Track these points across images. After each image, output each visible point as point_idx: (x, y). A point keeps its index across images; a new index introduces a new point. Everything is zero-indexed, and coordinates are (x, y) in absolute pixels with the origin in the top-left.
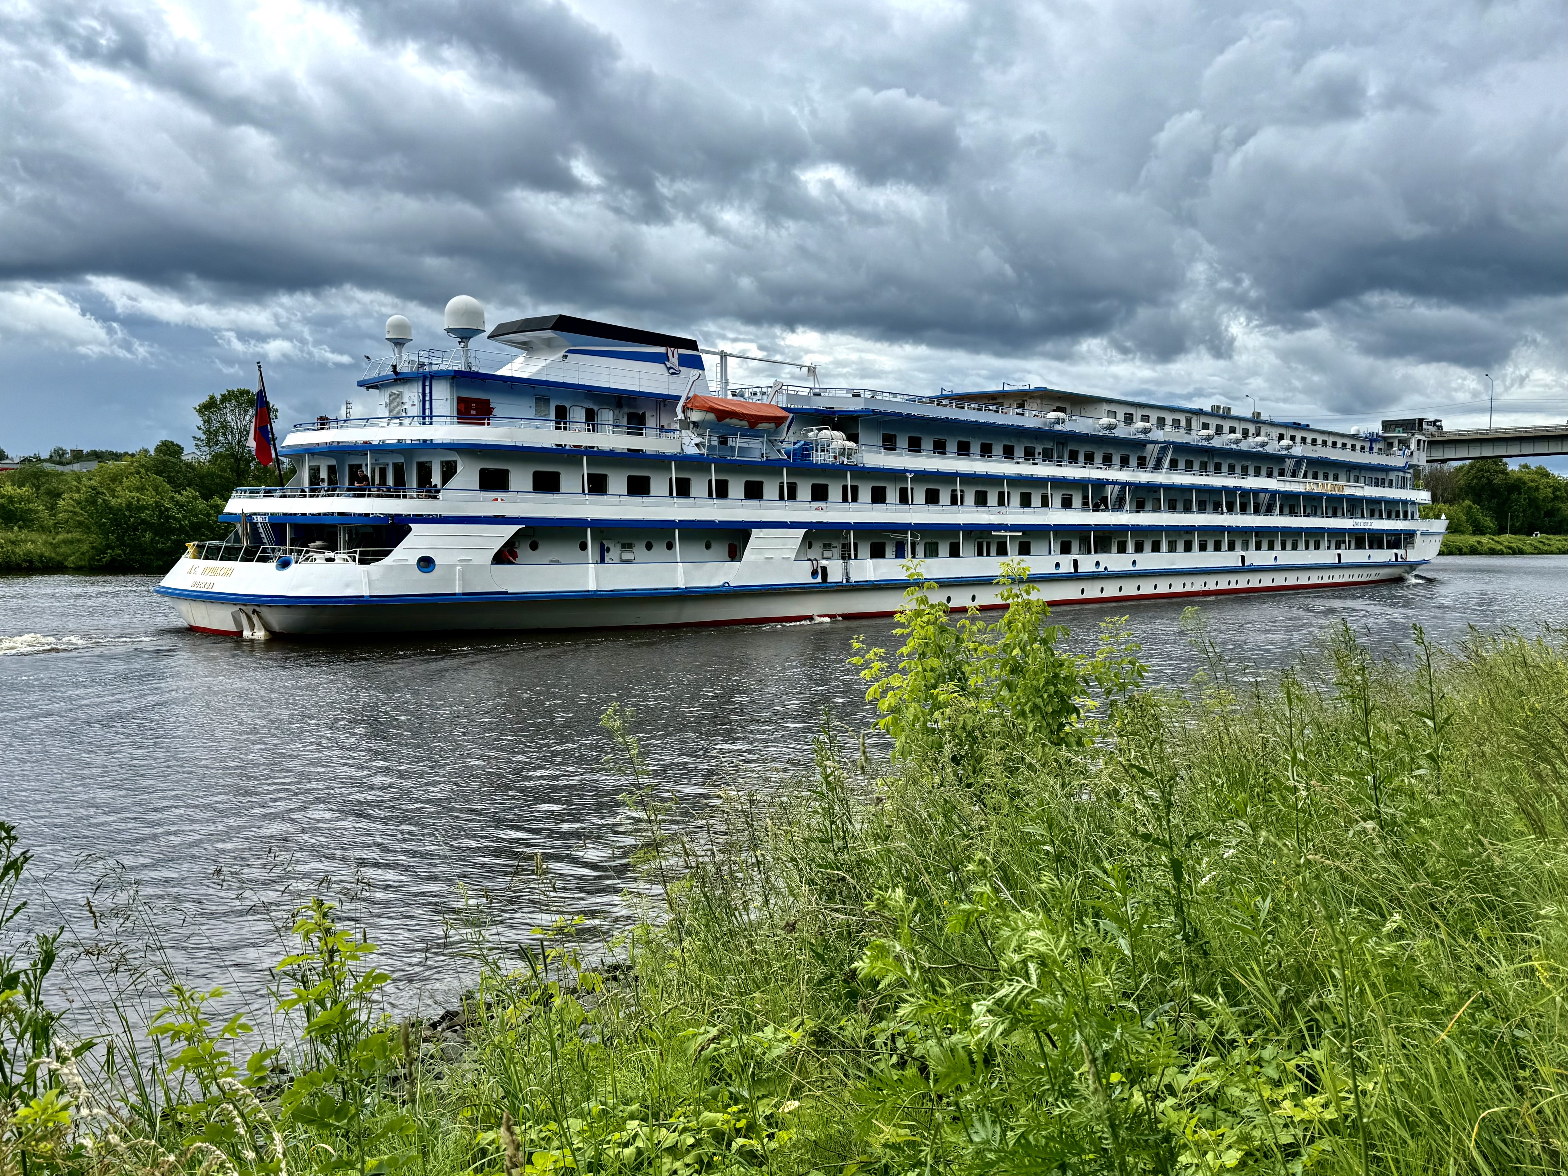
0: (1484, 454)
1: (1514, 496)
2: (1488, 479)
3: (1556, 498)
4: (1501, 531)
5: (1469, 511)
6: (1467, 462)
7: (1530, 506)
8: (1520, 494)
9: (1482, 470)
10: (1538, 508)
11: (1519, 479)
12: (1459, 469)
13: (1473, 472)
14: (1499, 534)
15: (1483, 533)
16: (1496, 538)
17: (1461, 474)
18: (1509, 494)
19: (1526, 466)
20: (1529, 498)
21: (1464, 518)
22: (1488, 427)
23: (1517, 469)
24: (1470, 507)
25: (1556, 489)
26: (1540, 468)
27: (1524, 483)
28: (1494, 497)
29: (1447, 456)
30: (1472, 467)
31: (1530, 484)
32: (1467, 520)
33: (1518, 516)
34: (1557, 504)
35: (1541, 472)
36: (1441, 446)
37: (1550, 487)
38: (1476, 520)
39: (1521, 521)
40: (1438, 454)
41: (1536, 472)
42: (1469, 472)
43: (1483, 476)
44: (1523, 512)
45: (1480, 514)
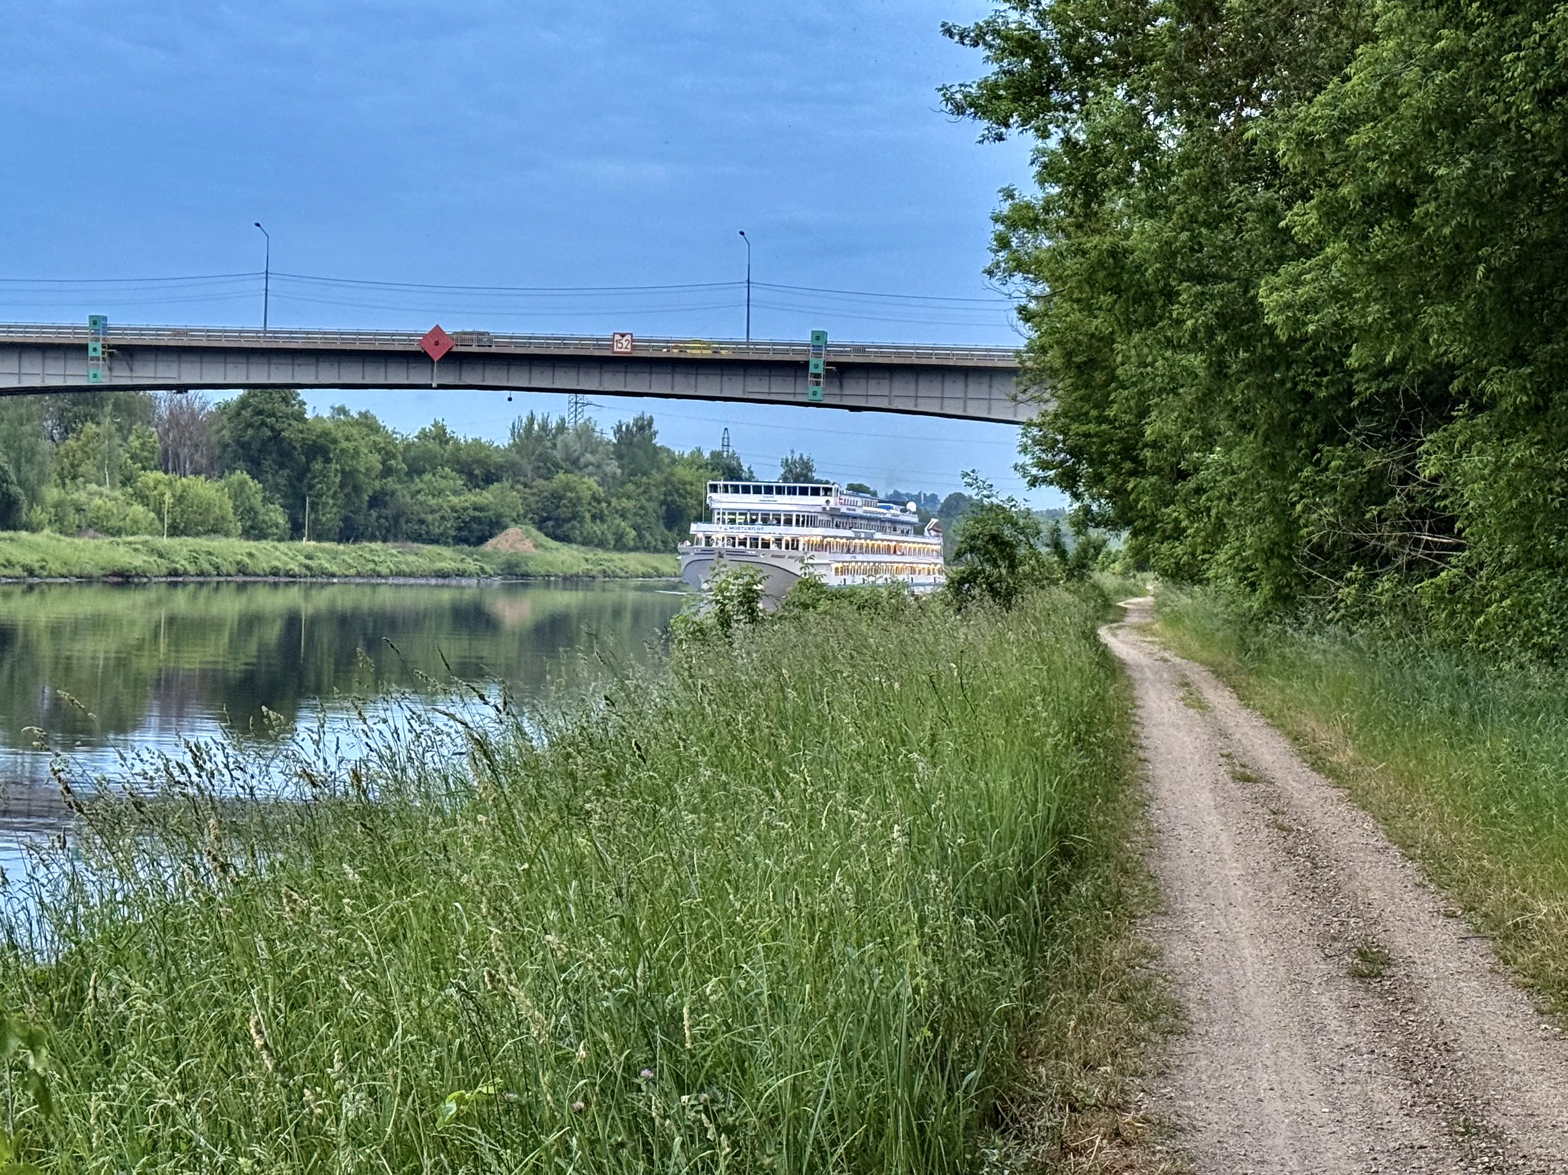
1: (317, 466)
2: (272, 429)
3: (387, 471)
4: (296, 531)
5: (238, 493)
6: (236, 394)
7: (342, 485)
8: (328, 461)
9: (261, 412)
10: (357, 489)
11: (325, 434)
12: (224, 408)
13: (246, 413)
14: (292, 539)
15: (262, 535)
16: (282, 546)
17: (224, 418)
18: (308, 463)
19: (342, 410)
20: (343, 471)
21: (229, 505)
22: (260, 326)
23: (326, 414)
24: (242, 484)
25: (390, 455)
26: (364, 415)
27: (335, 441)
28: (282, 466)
29: (187, 379)
30: (243, 404)
31: (344, 444)
32: (236, 508)
33: (325, 504)
34: (391, 483)
35: (367, 423)
36: (175, 358)
37: (379, 451)
38: (252, 509)
39: (331, 515)
40: (169, 372)
41: (357, 423)
42: (238, 414)
43: (263, 423)
44: (334, 497)
45: (259, 497)
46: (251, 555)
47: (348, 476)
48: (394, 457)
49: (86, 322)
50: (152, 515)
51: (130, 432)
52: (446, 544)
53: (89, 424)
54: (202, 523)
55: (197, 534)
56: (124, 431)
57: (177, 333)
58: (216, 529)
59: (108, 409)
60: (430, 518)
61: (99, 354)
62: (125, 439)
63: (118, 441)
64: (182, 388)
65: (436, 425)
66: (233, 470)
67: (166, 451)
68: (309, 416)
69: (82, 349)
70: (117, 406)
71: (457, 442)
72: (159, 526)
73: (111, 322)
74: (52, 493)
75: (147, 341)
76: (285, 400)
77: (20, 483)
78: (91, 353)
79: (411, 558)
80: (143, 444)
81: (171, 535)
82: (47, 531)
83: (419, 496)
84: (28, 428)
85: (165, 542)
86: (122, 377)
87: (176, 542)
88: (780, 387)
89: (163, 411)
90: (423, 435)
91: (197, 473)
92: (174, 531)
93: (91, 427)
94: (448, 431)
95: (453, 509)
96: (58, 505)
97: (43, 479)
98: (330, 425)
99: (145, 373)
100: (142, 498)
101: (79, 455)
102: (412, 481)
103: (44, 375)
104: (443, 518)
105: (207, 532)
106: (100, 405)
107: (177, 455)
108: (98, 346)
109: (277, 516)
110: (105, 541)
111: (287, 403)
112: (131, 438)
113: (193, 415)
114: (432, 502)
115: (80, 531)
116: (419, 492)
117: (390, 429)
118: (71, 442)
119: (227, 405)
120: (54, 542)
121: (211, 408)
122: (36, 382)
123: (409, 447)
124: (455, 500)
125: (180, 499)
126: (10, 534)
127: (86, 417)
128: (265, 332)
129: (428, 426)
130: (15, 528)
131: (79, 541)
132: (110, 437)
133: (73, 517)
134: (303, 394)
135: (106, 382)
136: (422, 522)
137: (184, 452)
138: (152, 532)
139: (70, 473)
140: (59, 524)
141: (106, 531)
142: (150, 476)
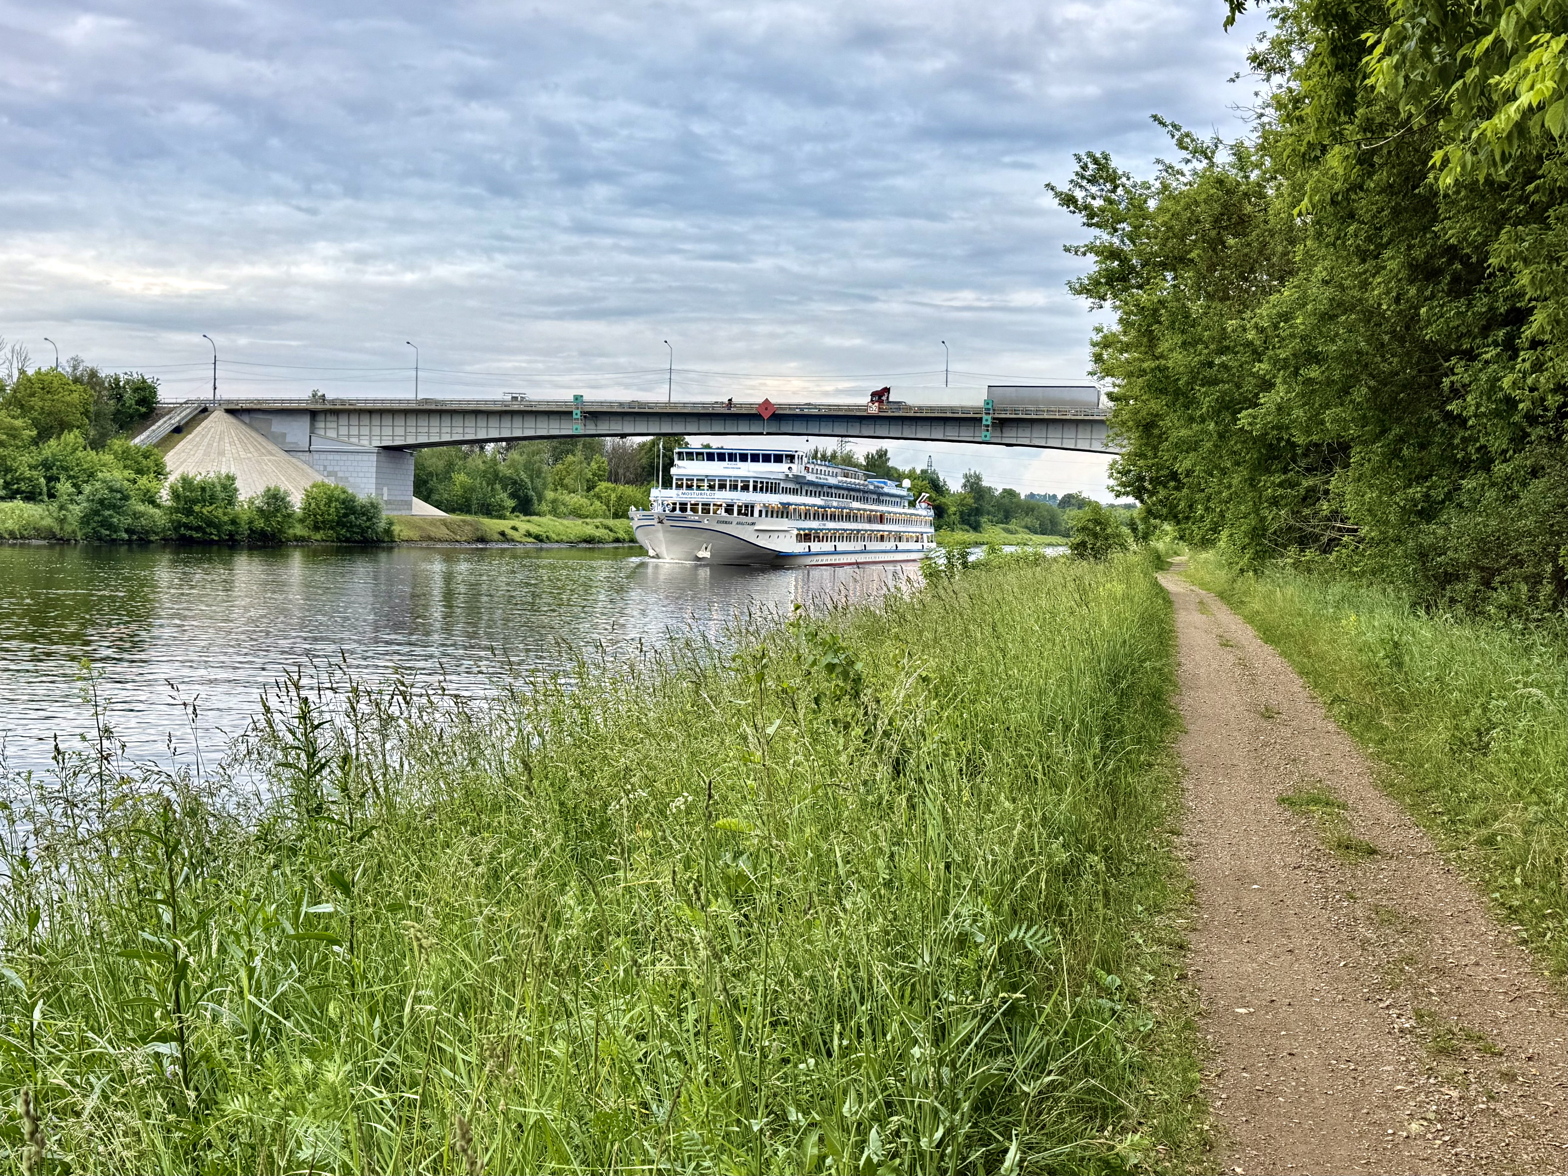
0: (663, 431)
6: (650, 438)
12: (642, 446)
17: (643, 452)
22: (666, 400)
29: (627, 431)
30: (654, 444)
36: (620, 418)
40: (617, 428)
42: (651, 449)
49: (572, 398)
50: (604, 507)
51: (592, 460)
53: (569, 455)
56: (588, 459)
59: (580, 447)
61: (579, 416)
62: (589, 464)
63: (585, 465)
64: (623, 436)
67: (611, 471)
69: (571, 413)
70: (586, 445)
72: (608, 513)
73: (585, 398)
74: (550, 495)
75: (605, 409)
77: (534, 489)
78: (575, 416)
80: (599, 467)
81: (615, 518)
82: (548, 516)
84: (537, 458)
85: (611, 522)
86: (591, 429)
87: (618, 522)
88: (966, 434)
89: (609, 448)
91: (627, 482)
92: (616, 516)
93: (570, 458)
96: (554, 501)
97: (545, 486)
99: (603, 427)
100: (599, 497)
101: (564, 473)
103: (548, 429)
106: (576, 445)
107: (617, 474)
108: (579, 412)
110: (579, 522)
112: (592, 464)
113: (626, 451)
115: (564, 516)
118: (559, 466)
119: (644, 444)
120: (552, 523)
121: (634, 447)
122: (544, 433)
125: (620, 498)
126: (528, 518)
127: (568, 452)
128: (669, 403)
130: (531, 515)
131: (565, 522)
132: (581, 463)
133: (562, 509)
134: (688, 438)
135: (582, 432)
137: (621, 471)
138: (605, 516)
139: (559, 484)
140: (554, 512)
141: (580, 516)
142: (603, 485)
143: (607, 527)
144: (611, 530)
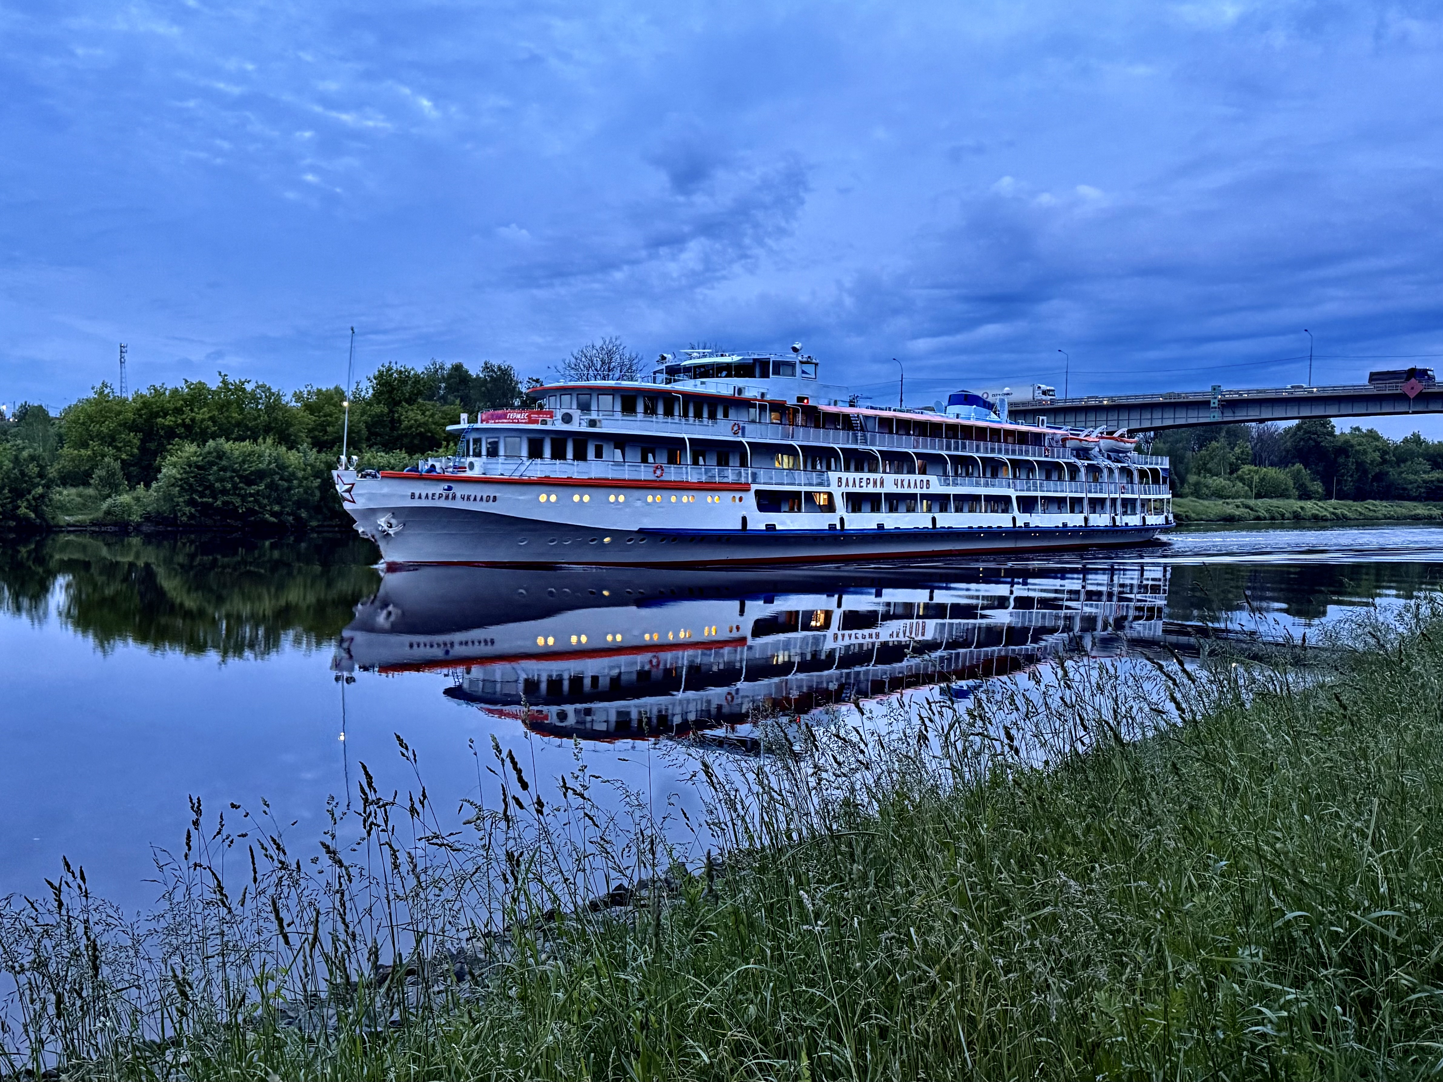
0: (1307, 415)
1: (1341, 460)
2: (1315, 440)
3: (1384, 461)
4: (1328, 496)
5: (1296, 476)
7: (1358, 470)
8: (1348, 457)
9: (1309, 432)
10: (1365, 472)
11: (1347, 442)
12: (1287, 431)
14: (1326, 499)
15: (1309, 498)
16: (1320, 503)
17: (1289, 435)
18: (1337, 457)
19: (1357, 429)
20: (1357, 462)
21: (1291, 483)
22: (1307, 385)
23: (1347, 431)
24: (1299, 470)
25: (1386, 453)
27: (1352, 446)
28: (1321, 461)
29: (1264, 416)
31: (1358, 448)
32: (1295, 484)
33: (1346, 481)
34: (1386, 468)
35: (1372, 435)
36: (1258, 405)
37: (1379, 450)
38: (1303, 484)
39: (1349, 486)
40: (1254, 413)
41: (1366, 435)
42: (1295, 434)
43: (1310, 438)
44: (1351, 476)
45: (1308, 478)
46: (1302, 508)
47: (1360, 466)
48: (1388, 453)
49: (1210, 390)
50: (1246, 488)
51: (1235, 445)
52: (1420, 501)
53: (1213, 442)
54: (1275, 492)
55: (1272, 498)
56: (1232, 445)
57: (1259, 392)
58: (1284, 494)
59: (1223, 434)
60: (1410, 487)
61: (1216, 405)
62: (1232, 449)
63: (1228, 450)
64: (1262, 421)
65: (1414, 434)
66: (1294, 464)
67: (1255, 455)
68: (1337, 432)
69: (1208, 402)
70: (1227, 432)
71: (1427, 443)
72: (1250, 493)
73: (1223, 389)
74: (1192, 478)
76: (1324, 425)
77: (1176, 474)
78: (1212, 405)
79: (1398, 509)
80: (1242, 452)
81: (1256, 498)
82: (1190, 498)
83: (1403, 475)
85: (1253, 501)
86: (1229, 417)
87: (1259, 502)
89: (1254, 434)
90: (1406, 440)
91: (1272, 465)
92: (1258, 496)
93: (1214, 444)
94: (1422, 438)
95: (1425, 482)
96: (1197, 484)
97: (1188, 471)
98: (1349, 437)
99: (1242, 414)
100: (1241, 479)
101: (1208, 458)
102: (1399, 466)
103: (1187, 418)
104: (1418, 487)
105: (1277, 497)
106: (1219, 433)
107: (1261, 456)
108: (1216, 401)
109: (1318, 487)
110: (1221, 502)
111: (1325, 427)
112: (1236, 449)
113: (1271, 435)
114: (1411, 477)
115: (1207, 497)
116: (1402, 472)
117: (1385, 437)
118: (1203, 452)
119: (1290, 428)
121: (1280, 431)
122: (1184, 422)
123: (1397, 447)
124: (1425, 476)
125: (1262, 480)
127: (1211, 439)
128: (1309, 388)
129: (1409, 436)
131: (1206, 503)
132: (1224, 448)
133: (1205, 490)
134: (1334, 421)
135: (1220, 420)
136: (1405, 489)
137: (1264, 455)
138: (1246, 497)
139: (1204, 469)
140: (1197, 494)
141: (1221, 497)
142: (1246, 468)
143: (1247, 507)
144: (1252, 509)
